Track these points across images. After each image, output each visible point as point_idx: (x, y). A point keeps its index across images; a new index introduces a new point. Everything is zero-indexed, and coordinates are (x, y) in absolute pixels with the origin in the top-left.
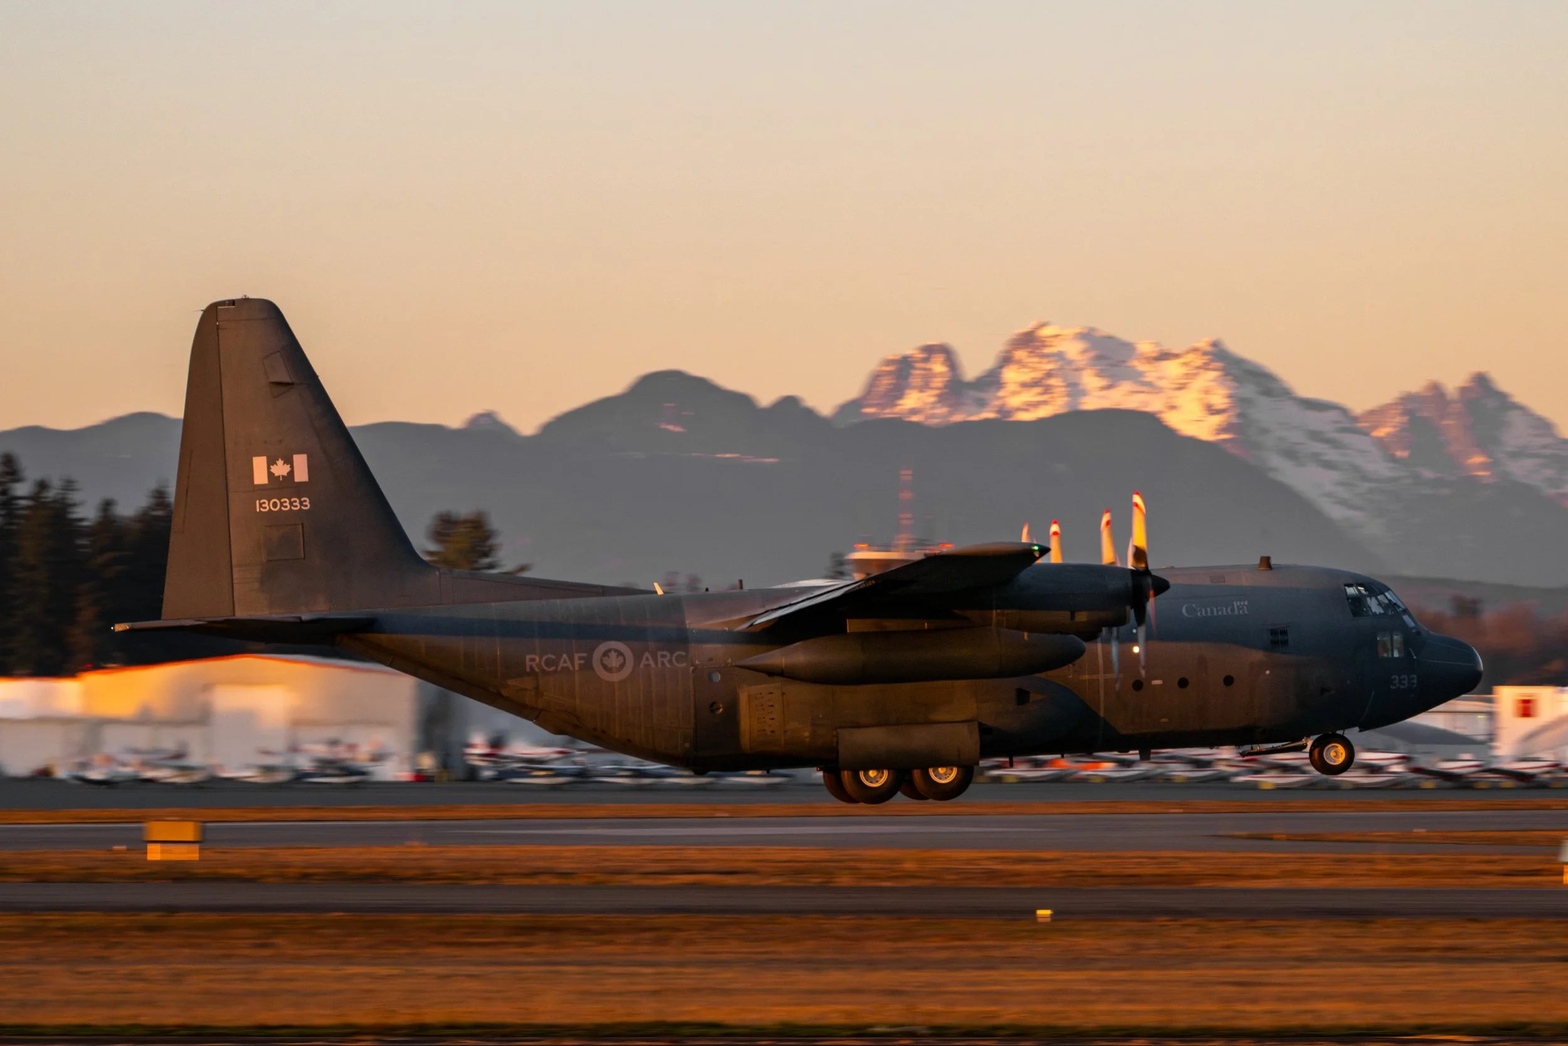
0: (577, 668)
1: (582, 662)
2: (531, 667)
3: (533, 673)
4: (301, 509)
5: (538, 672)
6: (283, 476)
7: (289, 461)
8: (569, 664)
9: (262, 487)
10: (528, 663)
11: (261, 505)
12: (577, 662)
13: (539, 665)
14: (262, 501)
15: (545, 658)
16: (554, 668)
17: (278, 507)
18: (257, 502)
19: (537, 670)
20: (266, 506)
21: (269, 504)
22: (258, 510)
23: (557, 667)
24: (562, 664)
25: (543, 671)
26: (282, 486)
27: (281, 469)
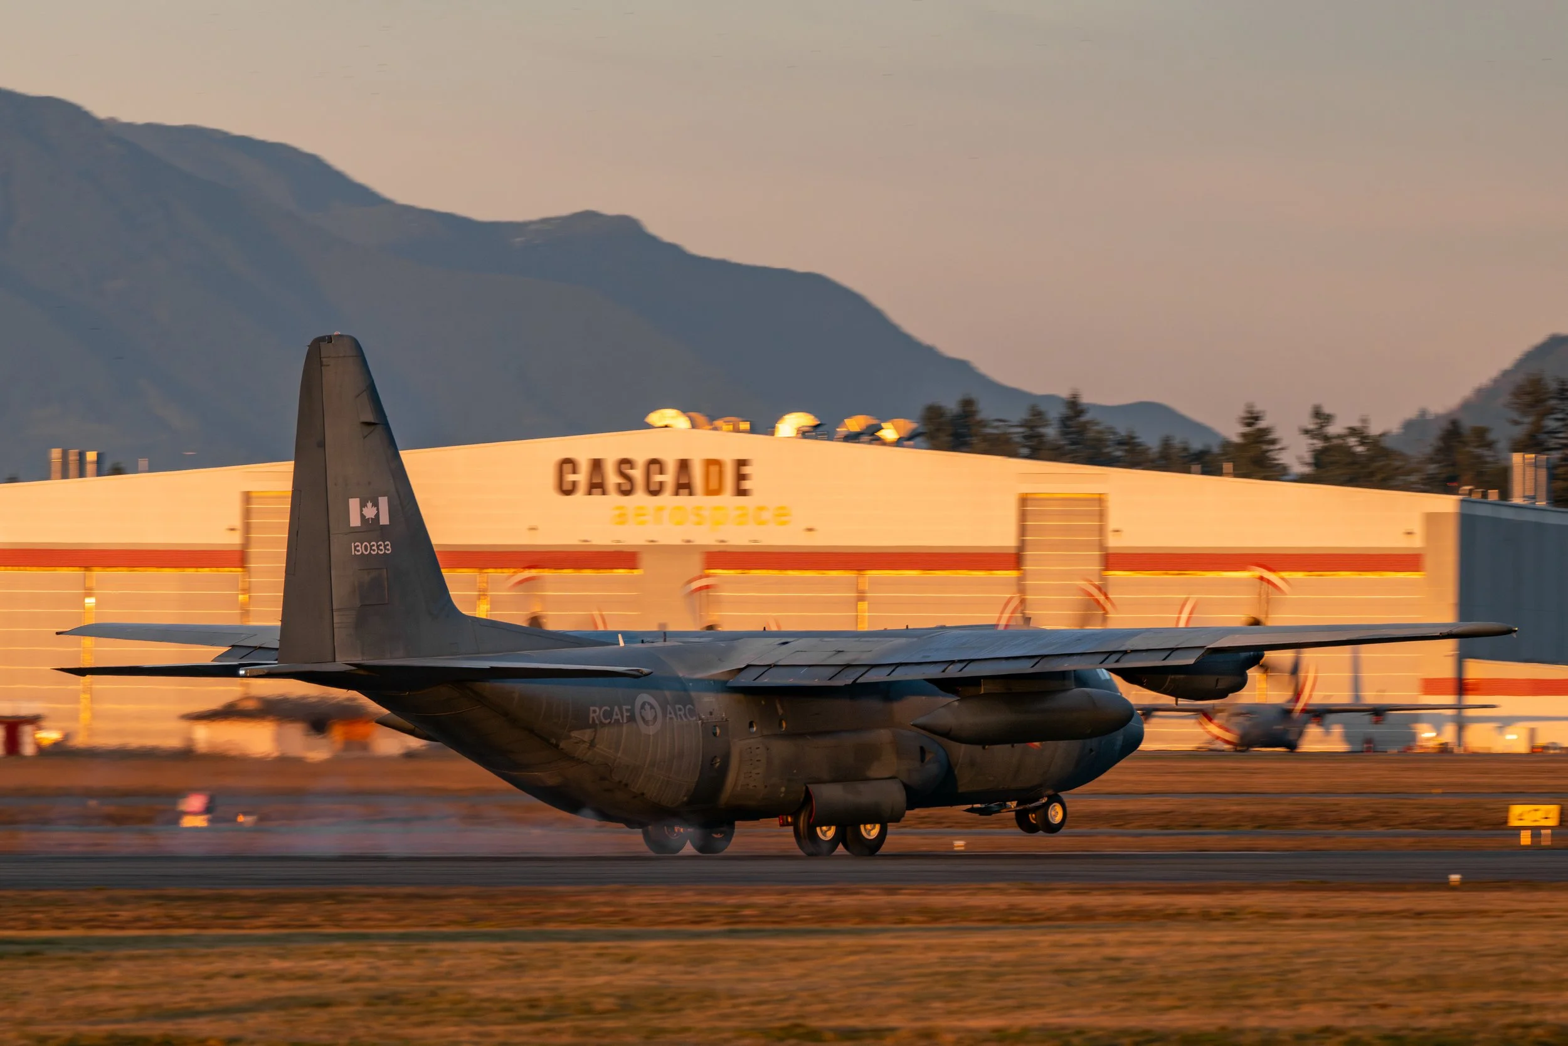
0: (625, 721)
1: (628, 714)
2: (593, 720)
3: (594, 726)
4: (385, 552)
5: (597, 724)
6: (372, 518)
7: (376, 504)
8: (619, 717)
9: (355, 530)
10: (592, 715)
11: (355, 547)
12: (626, 714)
13: (598, 717)
14: (356, 544)
15: (603, 710)
16: (609, 720)
17: (369, 551)
18: (353, 544)
19: (597, 722)
20: (360, 549)
21: (361, 547)
22: (353, 554)
23: (611, 719)
24: (615, 717)
25: (601, 722)
26: (371, 527)
27: (369, 512)
